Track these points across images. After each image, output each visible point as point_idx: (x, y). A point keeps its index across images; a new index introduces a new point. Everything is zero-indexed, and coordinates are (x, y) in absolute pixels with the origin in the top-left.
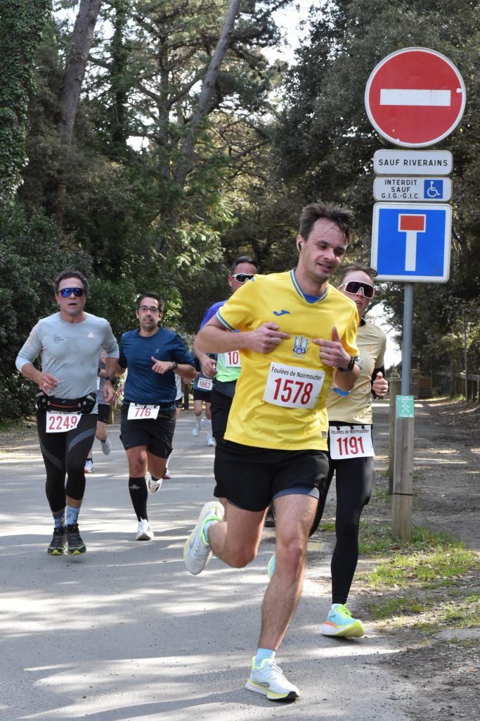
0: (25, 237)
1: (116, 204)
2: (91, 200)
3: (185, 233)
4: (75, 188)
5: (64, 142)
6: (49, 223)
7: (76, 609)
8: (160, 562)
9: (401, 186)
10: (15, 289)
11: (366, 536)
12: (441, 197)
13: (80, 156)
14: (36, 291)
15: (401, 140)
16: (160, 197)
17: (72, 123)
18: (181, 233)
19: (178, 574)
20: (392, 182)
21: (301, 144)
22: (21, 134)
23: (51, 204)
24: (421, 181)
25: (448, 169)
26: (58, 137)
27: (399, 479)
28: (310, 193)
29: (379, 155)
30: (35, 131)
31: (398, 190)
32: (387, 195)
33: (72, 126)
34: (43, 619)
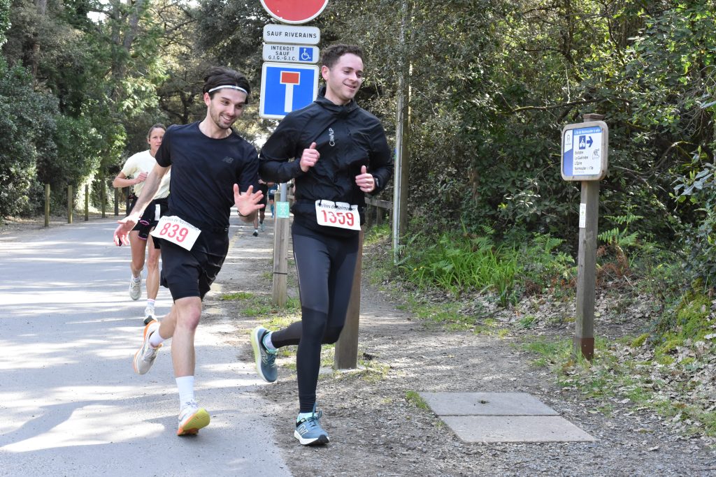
0: (7, 82)
1: (78, 61)
2: (59, 57)
3: (129, 84)
4: (46, 47)
5: (39, 13)
6: (25, 72)
7: (33, 353)
8: (99, 321)
11: (253, 304)
12: (311, 60)
13: (52, 24)
14: (14, 122)
15: (284, 18)
16: (111, 57)
18: (126, 84)
19: (112, 329)
20: (276, 48)
21: (216, 22)
22: (5, 5)
23: (28, 59)
24: (297, 48)
25: (317, 40)
26: (35, 8)
27: (278, 263)
28: (223, 59)
29: (267, 28)
30: (16, 3)
31: (281, 54)
32: (272, 58)
34: (7, 361)
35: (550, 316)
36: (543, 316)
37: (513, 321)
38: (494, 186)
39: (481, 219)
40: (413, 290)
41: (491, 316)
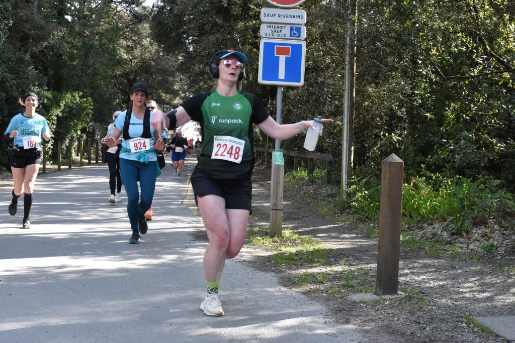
0: (12, 64)
2: (47, 46)
5: (32, 13)
6: (26, 57)
9: (276, 30)
10: (7, 92)
12: (299, 36)
15: (277, 3)
17: (36, 4)
20: (271, 27)
22: (8, 8)
24: (288, 27)
25: (304, 21)
27: (275, 201)
29: (264, 11)
31: (275, 32)
32: (268, 34)
33: (36, 6)
35: (505, 243)
36: (500, 243)
37: (472, 247)
38: (426, 139)
39: (416, 165)
40: (365, 221)
41: (450, 243)
